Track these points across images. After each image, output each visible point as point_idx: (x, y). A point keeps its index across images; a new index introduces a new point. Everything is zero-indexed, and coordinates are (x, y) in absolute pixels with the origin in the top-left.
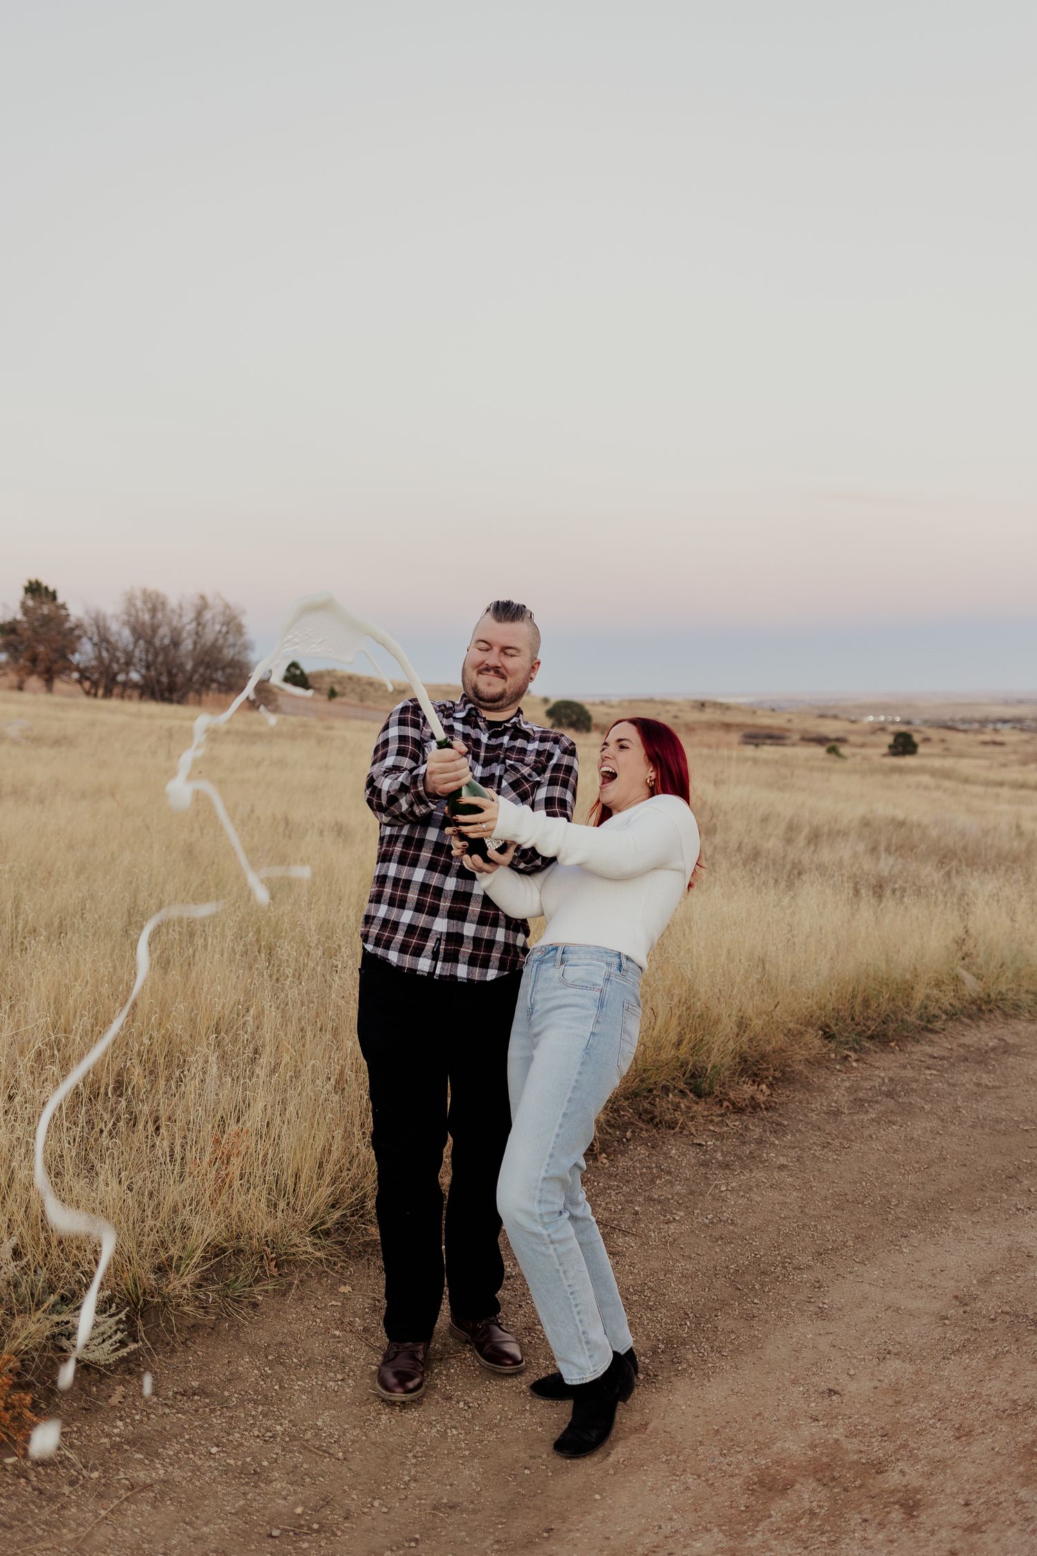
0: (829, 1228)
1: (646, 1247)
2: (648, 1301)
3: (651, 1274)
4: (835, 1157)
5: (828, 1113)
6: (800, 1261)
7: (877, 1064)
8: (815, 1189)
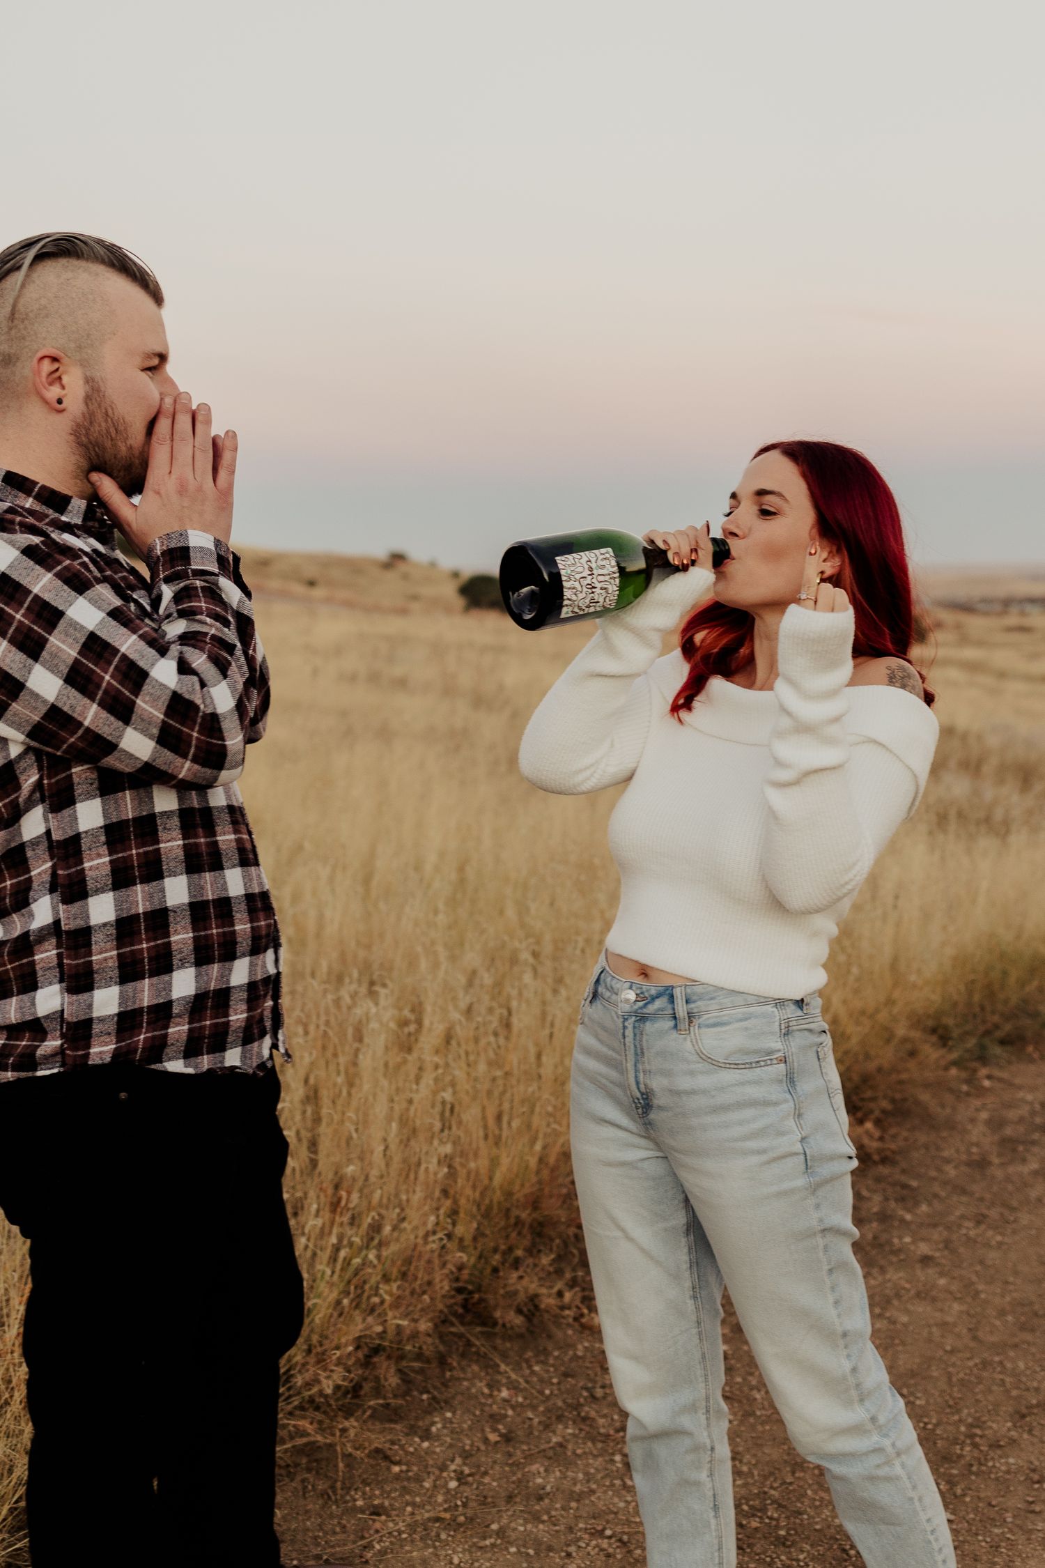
0: (1021, 1365)
1: (752, 1420)
2: (778, 1527)
3: (772, 1474)
4: (999, 1238)
5: (969, 1164)
6: (996, 1432)
7: (1017, 1081)
8: (983, 1296)
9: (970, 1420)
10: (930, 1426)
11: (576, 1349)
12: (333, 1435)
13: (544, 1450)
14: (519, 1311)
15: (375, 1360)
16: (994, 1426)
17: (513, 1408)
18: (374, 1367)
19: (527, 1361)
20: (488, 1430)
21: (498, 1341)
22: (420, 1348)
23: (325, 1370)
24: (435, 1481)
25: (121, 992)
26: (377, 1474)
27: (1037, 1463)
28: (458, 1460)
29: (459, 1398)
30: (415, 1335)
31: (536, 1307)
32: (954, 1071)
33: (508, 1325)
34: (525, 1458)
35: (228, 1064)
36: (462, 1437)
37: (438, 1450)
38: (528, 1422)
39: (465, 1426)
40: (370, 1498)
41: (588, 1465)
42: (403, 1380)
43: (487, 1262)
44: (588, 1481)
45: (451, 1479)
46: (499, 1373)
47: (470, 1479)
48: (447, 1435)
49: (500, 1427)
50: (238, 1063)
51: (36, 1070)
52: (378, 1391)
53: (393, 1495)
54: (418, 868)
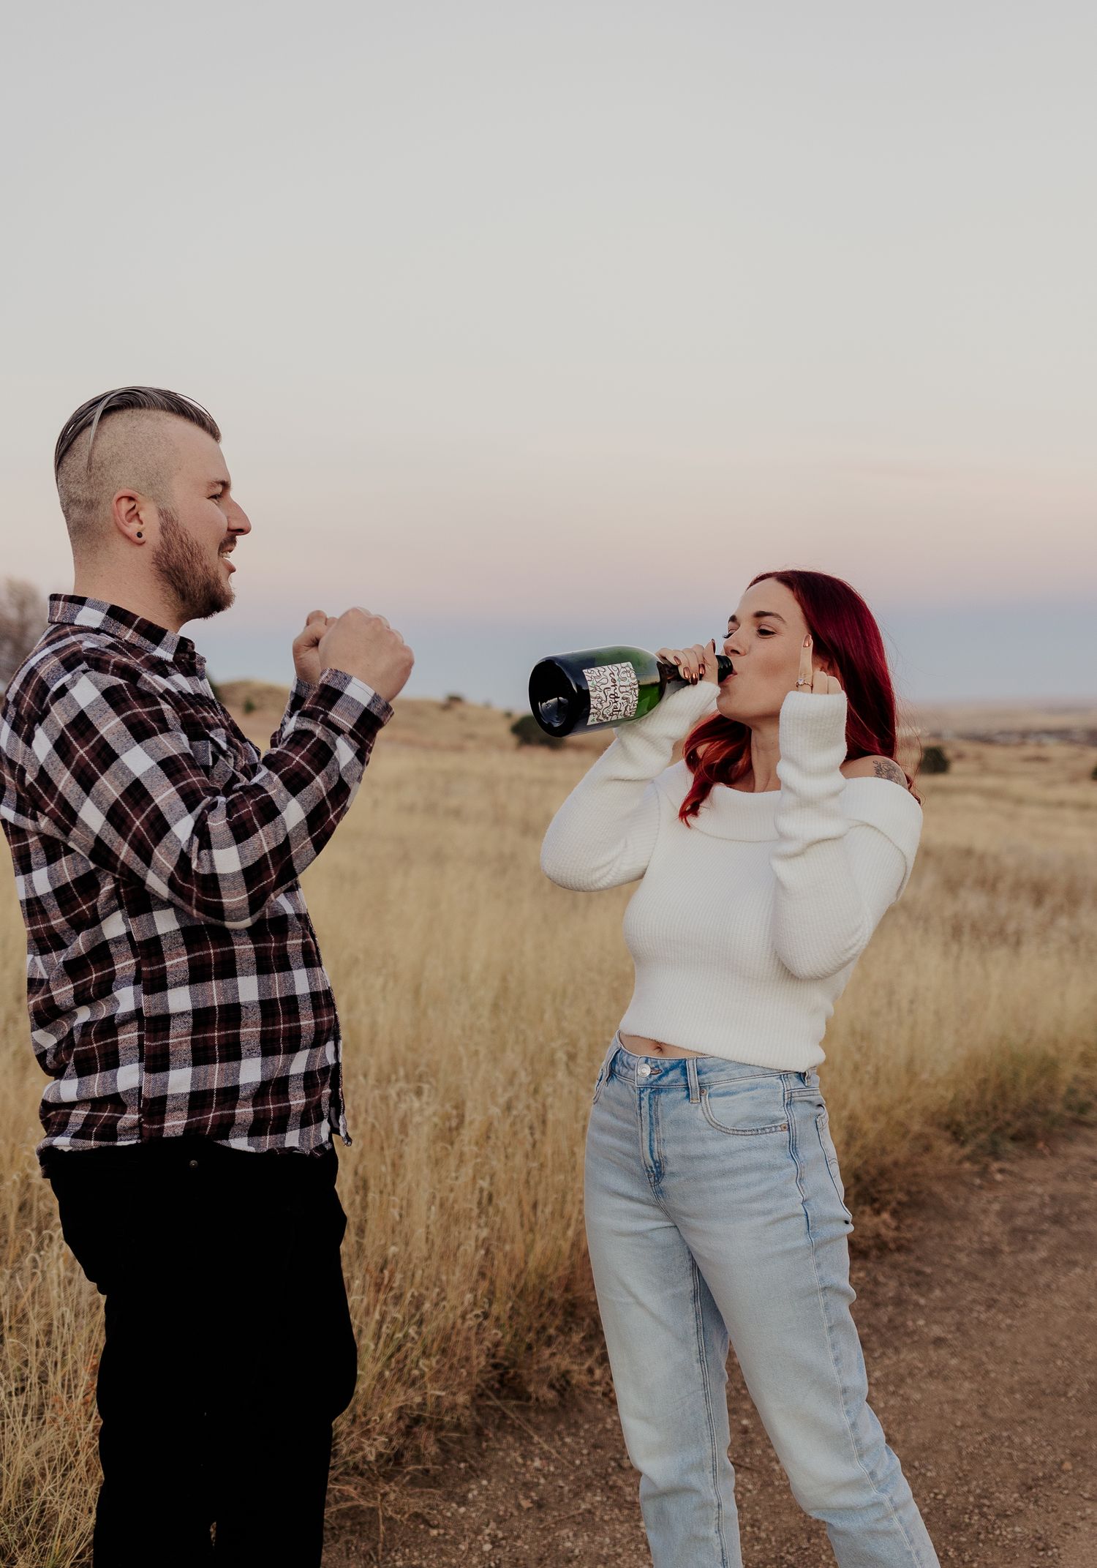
0: (1029, 1440)
1: (770, 1490)
3: (788, 1540)
4: (1009, 1321)
5: (982, 1252)
6: (1004, 1502)
7: (1028, 1175)
8: (993, 1375)
9: (978, 1491)
10: (940, 1497)
11: (605, 1423)
12: (376, 1499)
13: (574, 1516)
14: (552, 1386)
15: (416, 1429)
16: (1002, 1497)
17: (545, 1477)
18: (415, 1437)
19: (559, 1433)
20: (521, 1497)
21: (532, 1415)
22: (458, 1419)
23: (368, 1439)
24: (470, 1544)
25: (193, 1074)
26: (416, 1537)
27: (1042, 1532)
28: (493, 1525)
29: (495, 1467)
30: (453, 1407)
31: (568, 1383)
32: (967, 1165)
33: (541, 1400)
34: (556, 1523)
35: (287, 1145)
36: (496, 1503)
37: (474, 1515)
38: (559, 1490)
39: (500, 1493)
40: (409, 1559)
41: (614, 1530)
42: (442, 1450)
43: (522, 1340)
44: (614, 1546)
45: (486, 1542)
46: (533, 1444)
47: (504, 1542)
48: (482, 1502)
49: (533, 1494)
50: (296, 1145)
51: (116, 1141)
52: (418, 1458)
53: (431, 1557)
54: (464, 978)
